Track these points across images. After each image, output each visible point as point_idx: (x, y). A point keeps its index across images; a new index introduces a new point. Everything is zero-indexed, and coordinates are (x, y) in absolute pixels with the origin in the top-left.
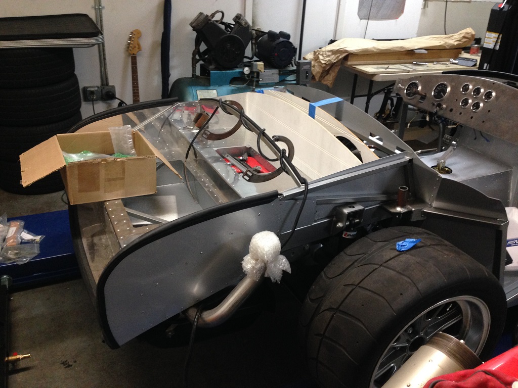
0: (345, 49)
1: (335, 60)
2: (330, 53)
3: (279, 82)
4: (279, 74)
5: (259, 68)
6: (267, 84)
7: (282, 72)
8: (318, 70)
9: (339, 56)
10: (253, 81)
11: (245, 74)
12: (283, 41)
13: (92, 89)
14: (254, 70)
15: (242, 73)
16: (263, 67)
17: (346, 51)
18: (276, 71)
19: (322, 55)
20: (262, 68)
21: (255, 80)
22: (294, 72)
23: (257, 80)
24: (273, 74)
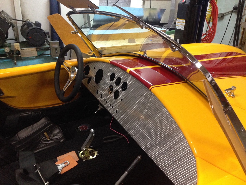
3: (38, 56)
4: (37, 50)
5: (16, 47)
6: (28, 58)
7: (38, 49)
10: (14, 56)
11: (6, 53)
12: (34, 28)
14: (12, 50)
15: (4, 51)
16: (19, 47)
18: (34, 48)
21: (15, 55)
22: (48, 49)
23: (17, 55)
24: (32, 50)
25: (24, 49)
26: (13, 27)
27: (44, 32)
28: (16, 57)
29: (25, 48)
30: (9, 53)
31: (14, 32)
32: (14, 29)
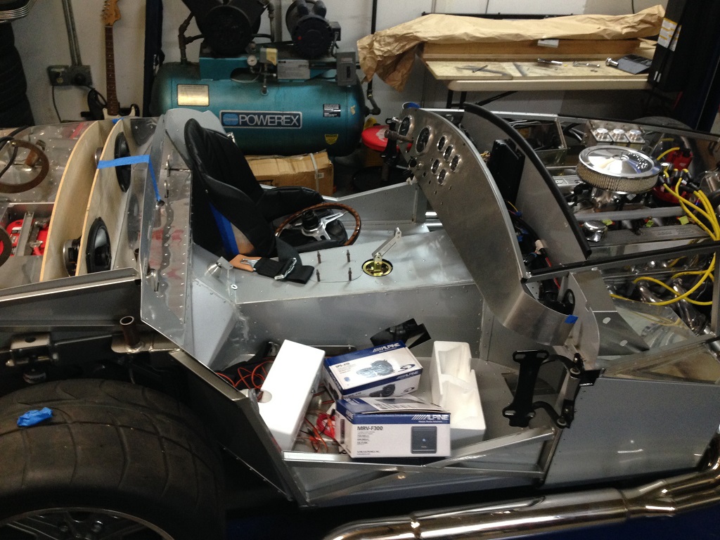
0: (415, 34)
1: (398, 51)
2: (391, 40)
3: (312, 79)
4: (310, 67)
5: (269, 58)
6: (291, 80)
7: (313, 65)
8: (369, 65)
9: (405, 45)
10: (263, 76)
11: (250, 66)
12: (311, 18)
13: (57, 70)
14: (261, 61)
15: (246, 62)
16: (275, 57)
17: (416, 38)
18: (304, 62)
19: (379, 42)
20: (273, 59)
21: (266, 74)
22: (333, 65)
23: (269, 74)
24: (300, 66)
25: (285, 62)
26: (271, 11)
27: (330, 28)
28: (268, 77)
29: (287, 58)
30: (256, 68)
31: (271, 21)
32: (271, 15)
